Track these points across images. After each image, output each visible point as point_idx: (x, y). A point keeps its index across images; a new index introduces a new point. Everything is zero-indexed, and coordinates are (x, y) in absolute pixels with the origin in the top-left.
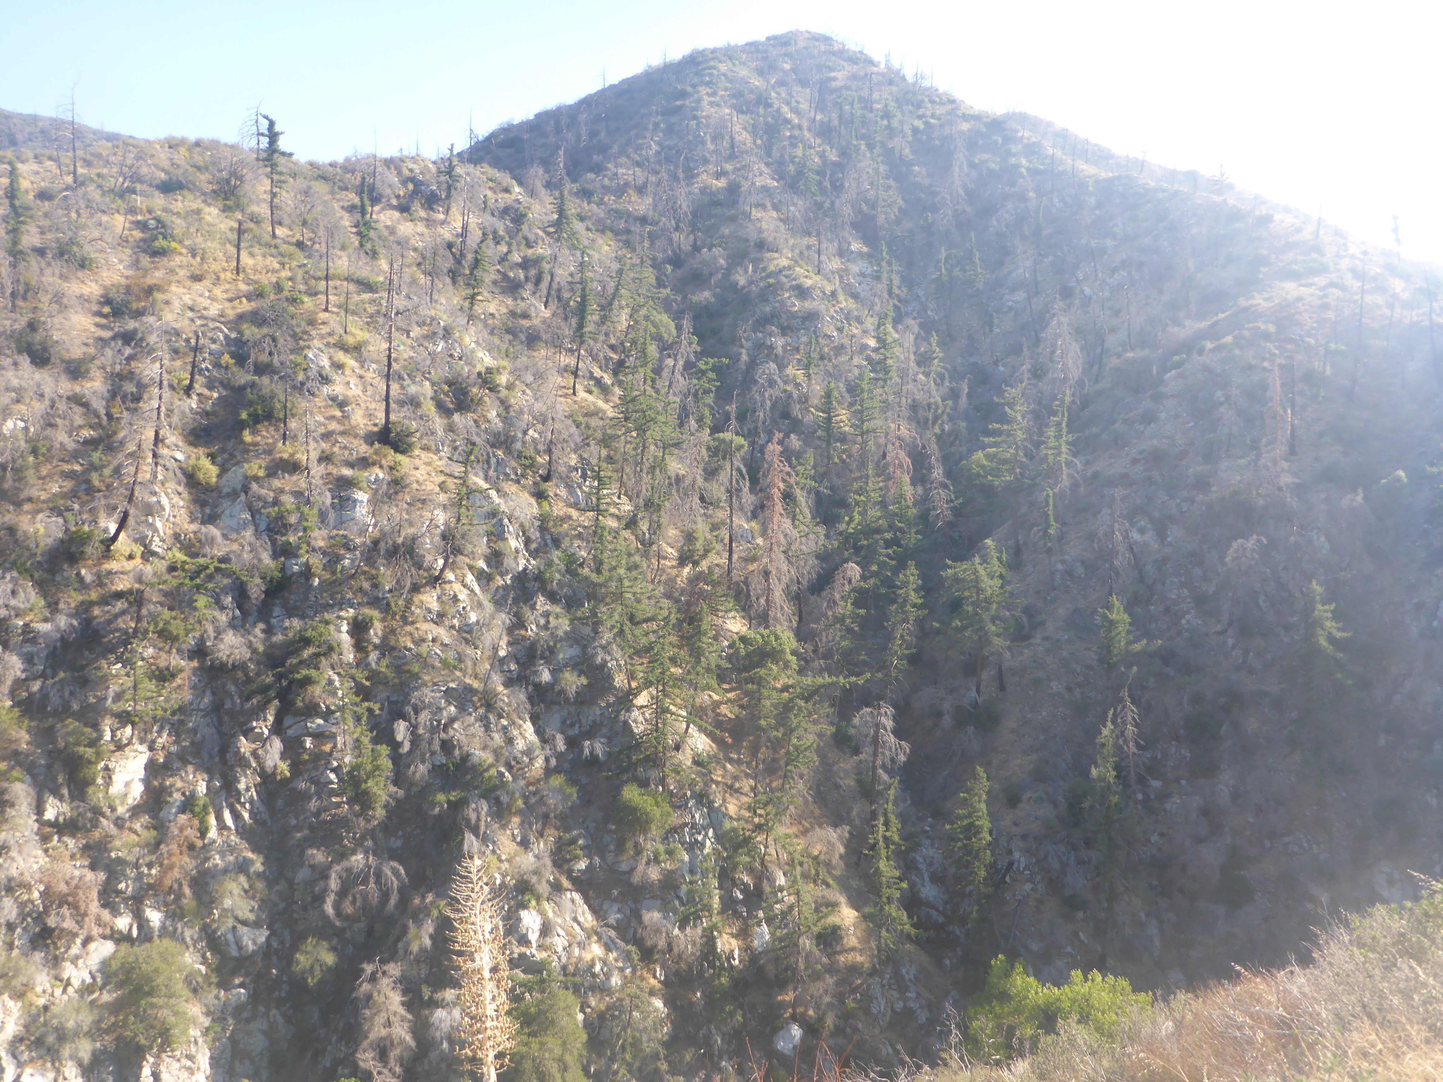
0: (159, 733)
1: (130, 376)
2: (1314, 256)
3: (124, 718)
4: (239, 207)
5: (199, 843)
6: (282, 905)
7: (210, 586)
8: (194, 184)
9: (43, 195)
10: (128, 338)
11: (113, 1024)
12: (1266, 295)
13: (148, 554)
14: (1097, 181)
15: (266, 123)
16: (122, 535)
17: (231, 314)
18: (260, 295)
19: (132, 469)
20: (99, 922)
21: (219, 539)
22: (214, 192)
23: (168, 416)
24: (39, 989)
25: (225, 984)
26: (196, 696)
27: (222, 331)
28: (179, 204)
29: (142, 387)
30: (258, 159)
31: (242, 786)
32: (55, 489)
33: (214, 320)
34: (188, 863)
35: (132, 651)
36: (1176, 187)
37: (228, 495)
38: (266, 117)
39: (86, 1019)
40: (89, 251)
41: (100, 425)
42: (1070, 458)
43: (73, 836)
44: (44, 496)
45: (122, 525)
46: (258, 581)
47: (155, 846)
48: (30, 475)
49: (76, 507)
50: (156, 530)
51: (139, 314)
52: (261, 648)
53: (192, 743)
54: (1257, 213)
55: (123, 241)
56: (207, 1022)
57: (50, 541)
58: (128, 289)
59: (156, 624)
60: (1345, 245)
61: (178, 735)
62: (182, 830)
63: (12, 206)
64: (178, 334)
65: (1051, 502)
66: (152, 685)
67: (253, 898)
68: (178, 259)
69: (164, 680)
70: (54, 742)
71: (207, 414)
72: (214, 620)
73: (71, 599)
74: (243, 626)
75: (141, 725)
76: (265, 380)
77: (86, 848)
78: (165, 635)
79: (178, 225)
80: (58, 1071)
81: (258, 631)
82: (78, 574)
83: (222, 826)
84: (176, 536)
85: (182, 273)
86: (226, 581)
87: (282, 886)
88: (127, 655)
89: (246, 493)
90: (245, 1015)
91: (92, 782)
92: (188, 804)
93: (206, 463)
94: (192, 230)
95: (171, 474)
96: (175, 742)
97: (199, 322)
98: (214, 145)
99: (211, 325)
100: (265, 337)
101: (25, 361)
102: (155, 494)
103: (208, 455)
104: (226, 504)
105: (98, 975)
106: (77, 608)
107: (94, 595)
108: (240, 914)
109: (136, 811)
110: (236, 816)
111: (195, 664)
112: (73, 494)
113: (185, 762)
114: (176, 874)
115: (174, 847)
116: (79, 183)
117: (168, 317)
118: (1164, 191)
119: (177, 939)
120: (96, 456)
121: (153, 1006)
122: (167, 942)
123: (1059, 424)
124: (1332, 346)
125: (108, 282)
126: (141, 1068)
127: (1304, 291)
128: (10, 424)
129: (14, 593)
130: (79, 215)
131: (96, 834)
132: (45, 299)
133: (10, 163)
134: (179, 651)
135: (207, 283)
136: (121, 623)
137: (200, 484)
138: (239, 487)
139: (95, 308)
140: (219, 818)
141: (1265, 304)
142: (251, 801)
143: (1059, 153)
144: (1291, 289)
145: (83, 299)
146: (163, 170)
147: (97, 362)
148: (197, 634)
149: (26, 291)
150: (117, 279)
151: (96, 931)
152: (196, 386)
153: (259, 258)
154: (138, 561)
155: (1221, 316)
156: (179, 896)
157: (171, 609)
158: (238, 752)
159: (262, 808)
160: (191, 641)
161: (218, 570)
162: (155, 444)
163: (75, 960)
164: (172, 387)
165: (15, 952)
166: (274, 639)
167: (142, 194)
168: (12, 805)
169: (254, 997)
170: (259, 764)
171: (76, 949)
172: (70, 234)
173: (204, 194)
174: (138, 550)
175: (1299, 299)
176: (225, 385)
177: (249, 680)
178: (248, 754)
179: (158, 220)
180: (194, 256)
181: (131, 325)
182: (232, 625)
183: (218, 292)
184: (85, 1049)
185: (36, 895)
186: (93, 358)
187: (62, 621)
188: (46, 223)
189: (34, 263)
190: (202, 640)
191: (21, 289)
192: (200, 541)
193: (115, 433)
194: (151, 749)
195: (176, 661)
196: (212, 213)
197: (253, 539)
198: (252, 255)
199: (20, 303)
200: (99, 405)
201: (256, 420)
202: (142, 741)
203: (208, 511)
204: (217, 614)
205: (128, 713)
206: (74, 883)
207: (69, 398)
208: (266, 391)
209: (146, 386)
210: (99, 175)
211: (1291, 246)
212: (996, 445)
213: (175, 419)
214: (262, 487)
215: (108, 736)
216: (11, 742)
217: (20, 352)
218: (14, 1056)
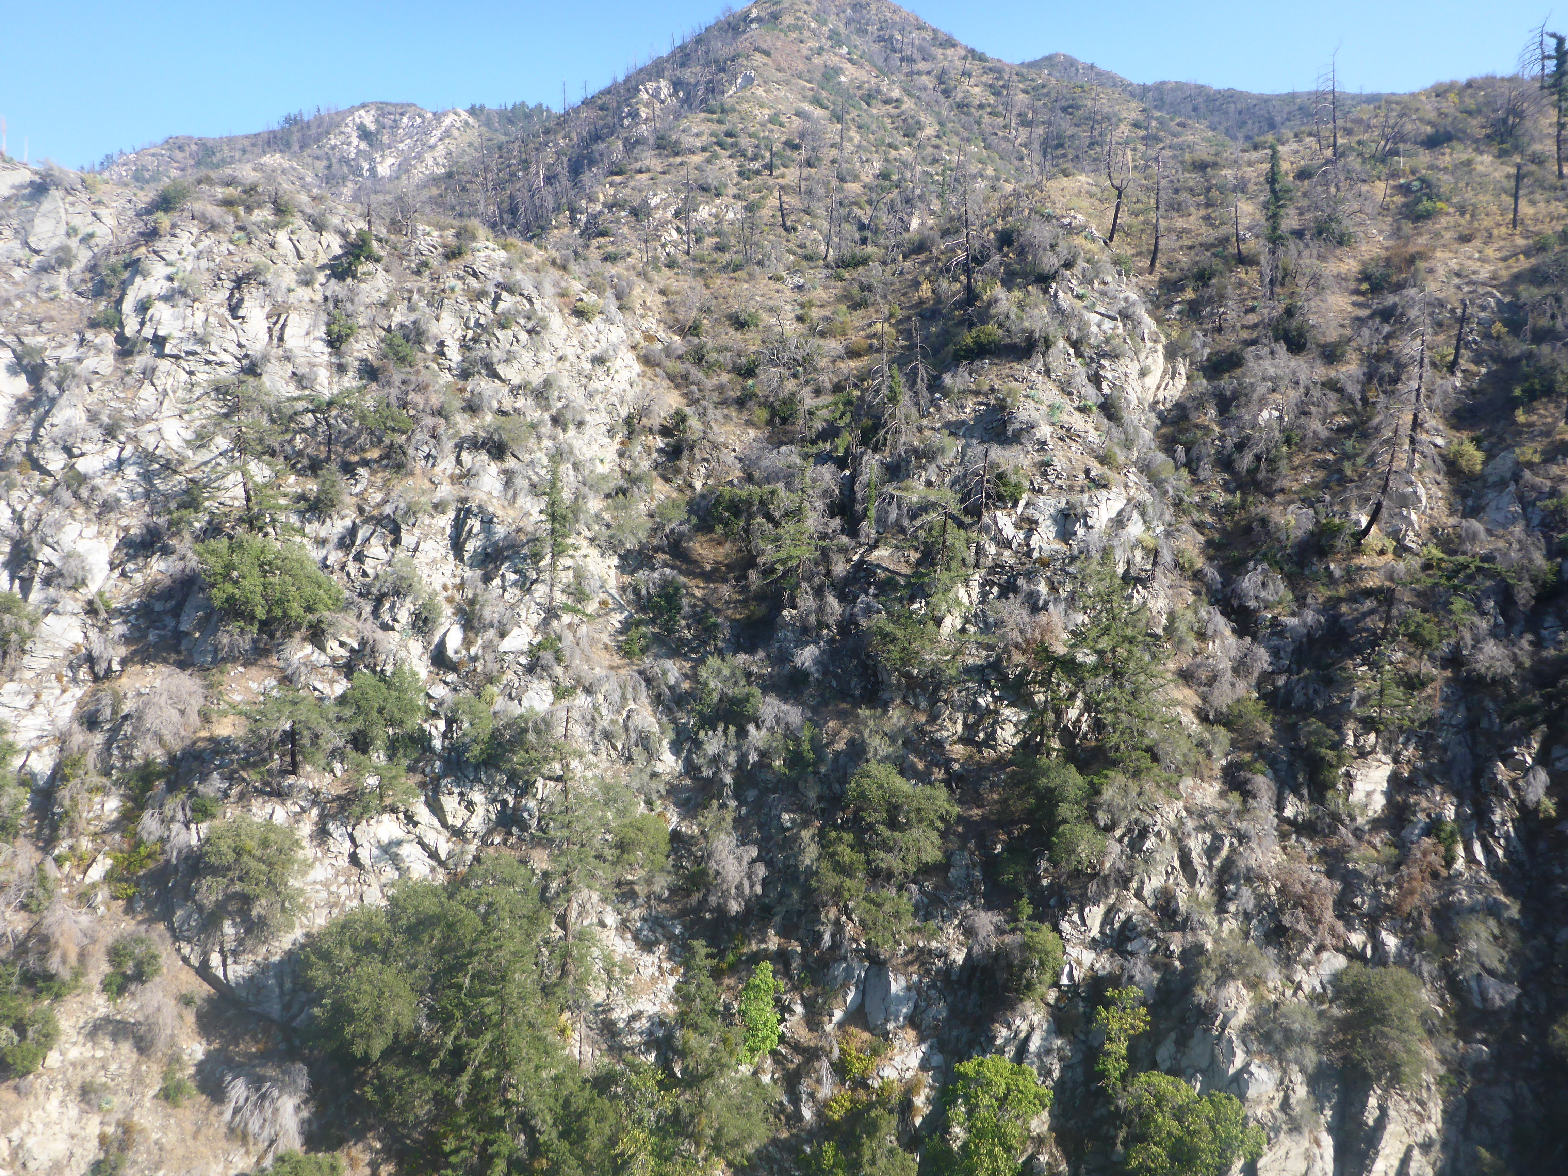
0: (1405, 744)
1: (1387, 357)
3: (1369, 724)
4: (1518, 148)
5: (1444, 873)
6: (1538, 964)
7: (1470, 587)
8: (1464, 132)
9: (1303, 175)
10: (1386, 315)
11: (1342, 1042)
13: (1401, 550)
15: (1553, 42)
16: (1374, 529)
17: (1505, 275)
18: (1541, 248)
19: (1387, 457)
20: (1332, 931)
21: (1482, 535)
22: (1488, 136)
23: (1428, 397)
24: (1271, 985)
25: (1464, 1034)
26: (1448, 709)
27: (1493, 296)
28: (1447, 158)
29: (1400, 367)
30: (1542, 88)
31: (1497, 818)
32: (1307, 479)
33: (1484, 284)
34: (1431, 891)
35: (1380, 654)
37: (1495, 484)
38: (1553, 35)
39: (1314, 1028)
40: (1348, 225)
41: (1355, 411)
43: (1311, 839)
44: (1296, 487)
45: (1374, 518)
46: (1527, 584)
47: (1395, 866)
48: (1283, 466)
49: (1328, 498)
50: (1410, 524)
51: (1400, 287)
52: (1528, 663)
53: (1441, 761)
55: (1384, 209)
56: (1442, 1070)
57: (1300, 533)
58: (1388, 260)
59: (1407, 626)
61: (1425, 750)
62: (1425, 854)
63: (1273, 191)
64: (1441, 304)
66: (1399, 692)
67: (1504, 947)
68: (1444, 221)
69: (1413, 688)
70: (1296, 739)
71: (1472, 392)
72: (1472, 627)
73: (1319, 594)
74: (1507, 636)
75: (1386, 734)
76: (1546, 349)
77: (1323, 854)
78: (1417, 639)
79: (1445, 181)
80: (1285, 1072)
81: (1524, 643)
82: (1327, 568)
83: (1471, 859)
84: (1433, 531)
85: (1448, 235)
86: (1489, 583)
87: (1540, 941)
88: (1374, 657)
89: (1517, 482)
90: (1486, 1076)
91: (1333, 786)
92: (1434, 827)
93: (1470, 449)
94: (1461, 184)
95: (1429, 462)
96: (1422, 758)
97: (1466, 289)
98: (1490, 81)
99: (1481, 290)
100: (1546, 297)
101: (1281, 348)
102: (1411, 483)
103: (1472, 440)
104: (1491, 495)
105: (1329, 987)
106: (1324, 603)
107: (1342, 591)
108: (1487, 962)
109: (1376, 824)
110: (1488, 851)
111: (1448, 673)
112: (1325, 485)
113: (1432, 781)
114: (1416, 900)
115: (1415, 871)
116: (1339, 154)
117: (1432, 286)
119: (1413, 971)
120: (1349, 444)
121: (1384, 1035)
122: (1402, 972)
125: (1367, 257)
126: (1368, 1096)
128: (1265, 414)
129: (1264, 584)
130: (1338, 188)
131: (1334, 841)
132: (1302, 282)
133: (1272, 147)
134: (1431, 658)
135: (1477, 243)
136: (1369, 622)
137: (1462, 472)
138: (1509, 475)
139: (1352, 285)
140: (1468, 849)
142: (1507, 838)
145: (1340, 278)
146: (1429, 123)
147: (1354, 344)
148: (1452, 641)
149: (1285, 276)
150: (1377, 251)
151: (1329, 941)
152: (1461, 361)
153: (1542, 205)
154: (1390, 557)
156: (1419, 925)
157: (1424, 611)
158: (1495, 778)
159: (1519, 848)
160: (1445, 648)
161: (1479, 569)
162: (1414, 429)
163: (1307, 965)
164: (1434, 365)
165: (1251, 942)
166: (1545, 654)
167: (1407, 154)
168: (1254, 797)
169: (1498, 1058)
170: (1519, 796)
171: (1308, 954)
172: (1328, 210)
173: (1477, 141)
174: (1390, 544)
176: (1496, 358)
177: (1511, 699)
178: (1505, 783)
179: (1423, 180)
180: (1462, 214)
181: (1391, 299)
182: (1494, 633)
183: (1490, 252)
184: (1311, 1057)
185: (1272, 890)
186: (1350, 340)
187: (1310, 616)
188: (1305, 203)
189: (1292, 246)
190: (1457, 649)
191: (1280, 275)
192: (1459, 537)
193: (1370, 418)
194: (1396, 761)
195: (1427, 668)
196: (1485, 162)
197: (1523, 536)
198: (1533, 203)
199: (1278, 290)
200: (1354, 390)
201: (1532, 396)
202: (1386, 751)
203: (1470, 502)
204: (1476, 619)
205: (1372, 718)
206: (1309, 886)
207: (1323, 384)
208: (1545, 362)
209: (1406, 366)
210: (1359, 143)
213: (1436, 400)
214: (1537, 474)
215: (1350, 741)
216: (1256, 733)
217: (1277, 340)
218: (1244, 1043)
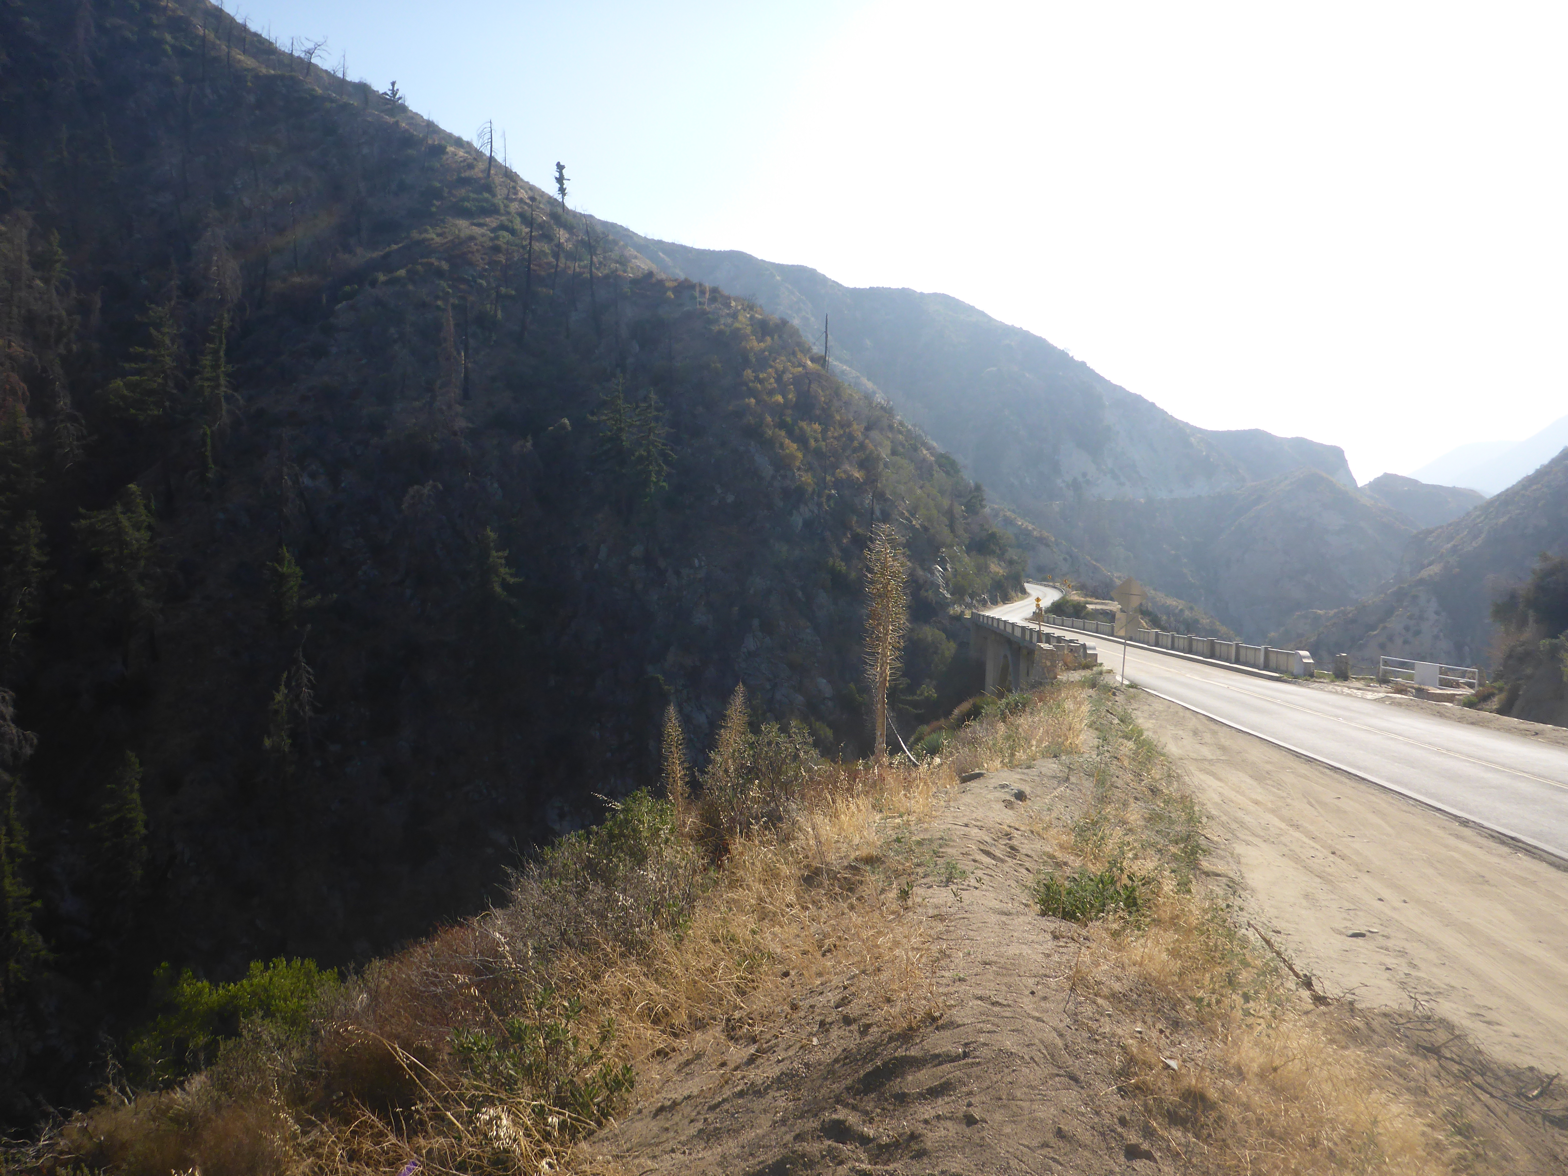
2: (486, 195)
12: (439, 230)
14: (257, 77)
36: (345, 99)
42: (230, 392)
54: (430, 142)
60: (514, 188)
65: (209, 440)
118: (332, 101)
123: (216, 352)
124: (503, 290)
127: (477, 231)
141: (438, 240)
143: (211, 36)
144: (463, 227)
155: (395, 247)
175: (472, 238)
211: (464, 182)
212: (139, 372)
